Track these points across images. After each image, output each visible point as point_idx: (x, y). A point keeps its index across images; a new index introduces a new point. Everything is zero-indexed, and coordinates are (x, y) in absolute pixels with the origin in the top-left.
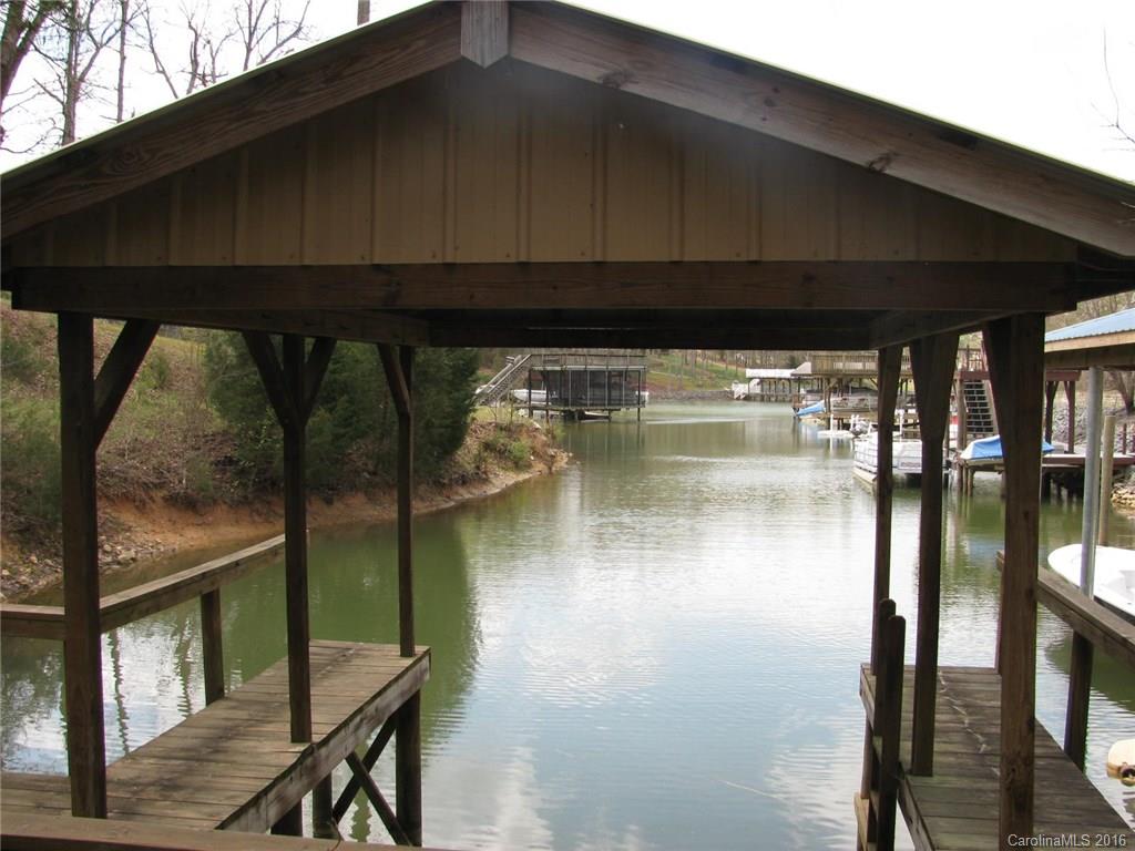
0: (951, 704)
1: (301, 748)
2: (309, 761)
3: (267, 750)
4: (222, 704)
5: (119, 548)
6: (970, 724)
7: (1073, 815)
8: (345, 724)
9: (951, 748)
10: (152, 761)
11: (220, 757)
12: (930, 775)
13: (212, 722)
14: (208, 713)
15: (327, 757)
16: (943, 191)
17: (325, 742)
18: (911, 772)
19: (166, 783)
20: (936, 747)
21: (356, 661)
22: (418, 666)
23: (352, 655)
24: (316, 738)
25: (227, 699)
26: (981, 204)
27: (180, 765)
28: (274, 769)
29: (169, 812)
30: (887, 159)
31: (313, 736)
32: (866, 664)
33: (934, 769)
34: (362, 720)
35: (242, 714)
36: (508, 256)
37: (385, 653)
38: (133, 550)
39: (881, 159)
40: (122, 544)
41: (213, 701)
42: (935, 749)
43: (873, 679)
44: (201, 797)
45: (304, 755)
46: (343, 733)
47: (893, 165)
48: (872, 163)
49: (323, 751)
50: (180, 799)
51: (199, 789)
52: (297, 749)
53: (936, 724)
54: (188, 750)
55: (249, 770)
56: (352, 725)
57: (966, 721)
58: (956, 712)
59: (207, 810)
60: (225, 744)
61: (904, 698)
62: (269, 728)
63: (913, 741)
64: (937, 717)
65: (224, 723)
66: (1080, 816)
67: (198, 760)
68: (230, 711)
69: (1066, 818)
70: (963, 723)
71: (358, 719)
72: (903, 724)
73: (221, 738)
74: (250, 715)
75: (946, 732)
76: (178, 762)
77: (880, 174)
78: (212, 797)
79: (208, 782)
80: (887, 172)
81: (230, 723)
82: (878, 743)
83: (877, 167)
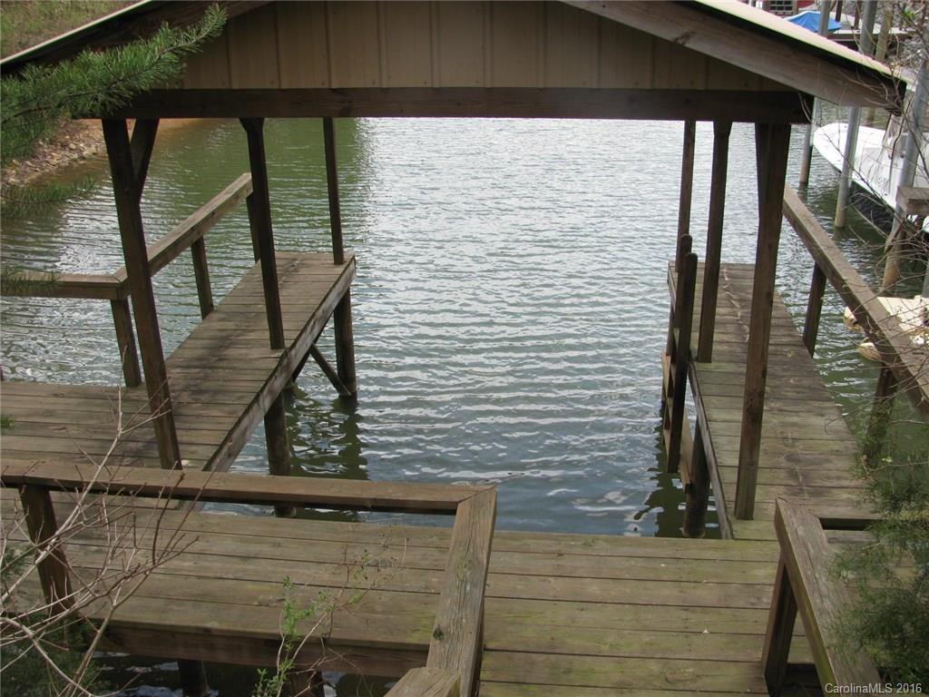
0: (729, 298)
1: (279, 354)
2: (285, 362)
3: (256, 356)
4: (214, 316)
5: (82, 145)
6: (742, 317)
7: (798, 392)
8: (305, 328)
9: (725, 338)
10: (178, 370)
11: (224, 364)
12: (710, 362)
13: (212, 334)
14: (206, 325)
15: (296, 355)
16: (725, 60)
17: (293, 346)
18: (697, 359)
19: (193, 388)
20: (716, 337)
21: (303, 271)
22: (347, 271)
23: (298, 264)
24: (288, 344)
25: (216, 311)
26: (747, 68)
27: (198, 373)
28: (264, 372)
29: (202, 412)
30: (687, 36)
31: (286, 342)
32: (673, 262)
33: (713, 356)
34: (314, 323)
35: (230, 325)
36: (425, 83)
37: (323, 262)
38: (93, 146)
39: (683, 37)
40: (84, 141)
41: (207, 315)
42: (714, 339)
43: (676, 275)
44: (220, 398)
45: (282, 358)
46: (304, 336)
47: (691, 40)
48: (677, 39)
49: (293, 352)
50: (207, 401)
51: (217, 392)
52: (276, 355)
53: (716, 317)
54: (200, 359)
55: (246, 374)
56: (309, 328)
57: (739, 314)
58: (733, 306)
59: (227, 409)
60: (224, 353)
61: (696, 294)
62: (252, 336)
63: (700, 332)
64: (718, 310)
65: (219, 334)
66: (803, 393)
67: (210, 368)
68: (221, 323)
69: (794, 394)
70: (737, 316)
71: (312, 322)
72: (694, 317)
73: (221, 347)
74: (237, 326)
75: (723, 323)
76: (197, 370)
77: (682, 46)
78: (226, 398)
79: (222, 386)
80: (687, 45)
81: (224, 334)
82: (677, 333)
83: (680, 42)
